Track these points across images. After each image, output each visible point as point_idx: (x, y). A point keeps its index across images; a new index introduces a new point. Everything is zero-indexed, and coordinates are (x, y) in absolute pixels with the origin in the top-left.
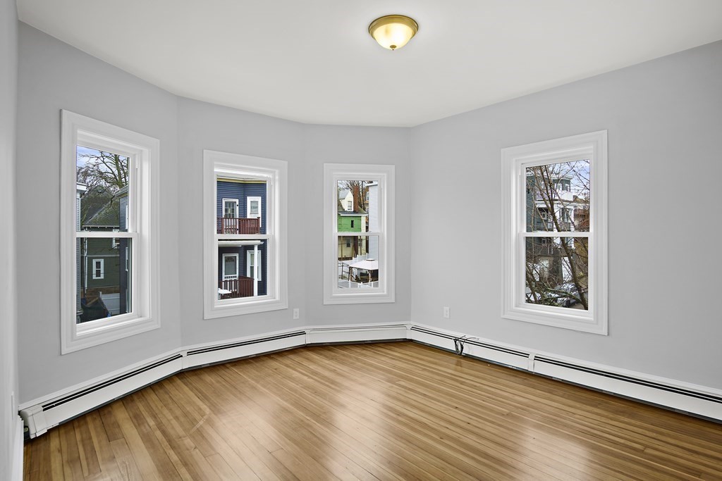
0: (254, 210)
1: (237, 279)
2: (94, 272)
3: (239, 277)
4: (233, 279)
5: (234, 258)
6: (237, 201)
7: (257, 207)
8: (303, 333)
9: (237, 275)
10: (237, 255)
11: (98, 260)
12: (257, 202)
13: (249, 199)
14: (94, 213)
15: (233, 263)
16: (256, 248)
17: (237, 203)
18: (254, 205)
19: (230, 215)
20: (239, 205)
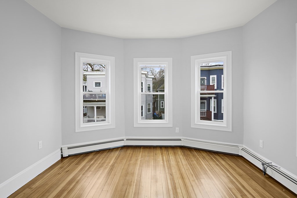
0: (213, 81)
1: (206, 111)
2: (161, 106)
3: (207, 110)
4: (204, 111)
5: (204, 102)
6: (206, 78)
7: (215, 80)
8: (180, 140)
9: (206, 110)
10: (206, 101)
11: (162, 101)
12: (215, 77)
13: (211, 77)
14: (161, 85)
15: (204, 104)
16: (213, 98)
17: (206, 79)
18: (213, 79)
19: (202, 84)
20: (207, 80)
